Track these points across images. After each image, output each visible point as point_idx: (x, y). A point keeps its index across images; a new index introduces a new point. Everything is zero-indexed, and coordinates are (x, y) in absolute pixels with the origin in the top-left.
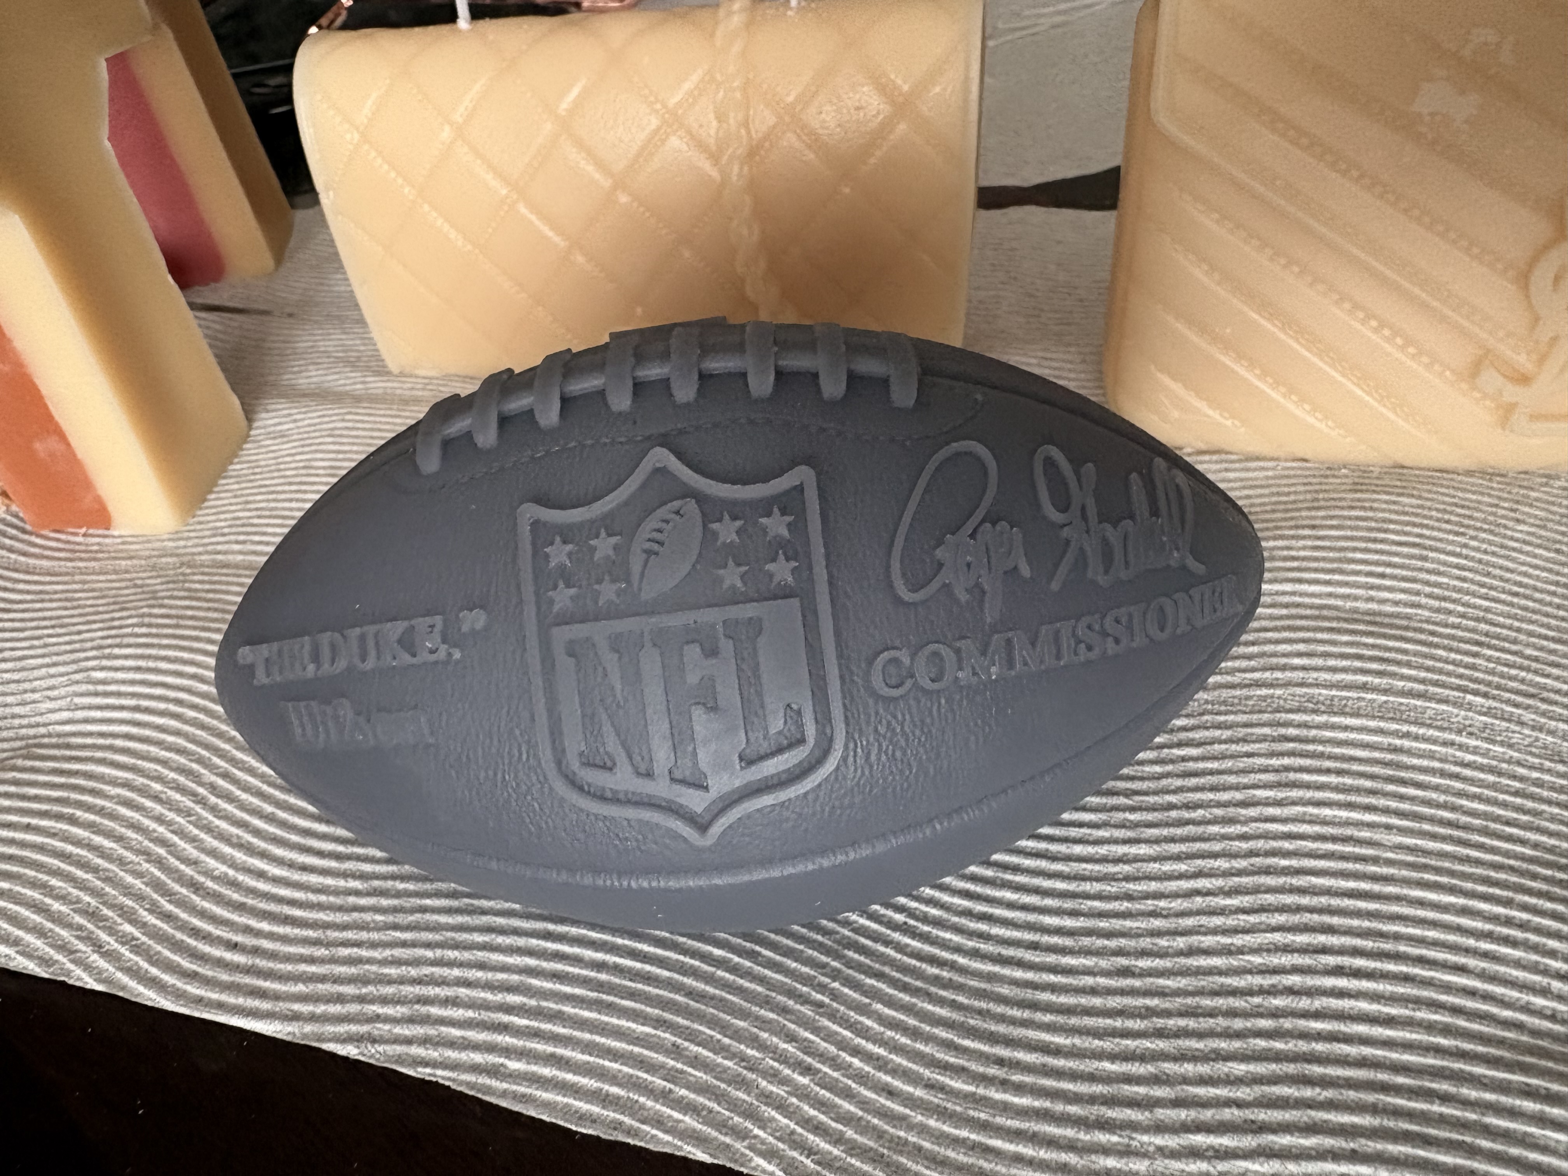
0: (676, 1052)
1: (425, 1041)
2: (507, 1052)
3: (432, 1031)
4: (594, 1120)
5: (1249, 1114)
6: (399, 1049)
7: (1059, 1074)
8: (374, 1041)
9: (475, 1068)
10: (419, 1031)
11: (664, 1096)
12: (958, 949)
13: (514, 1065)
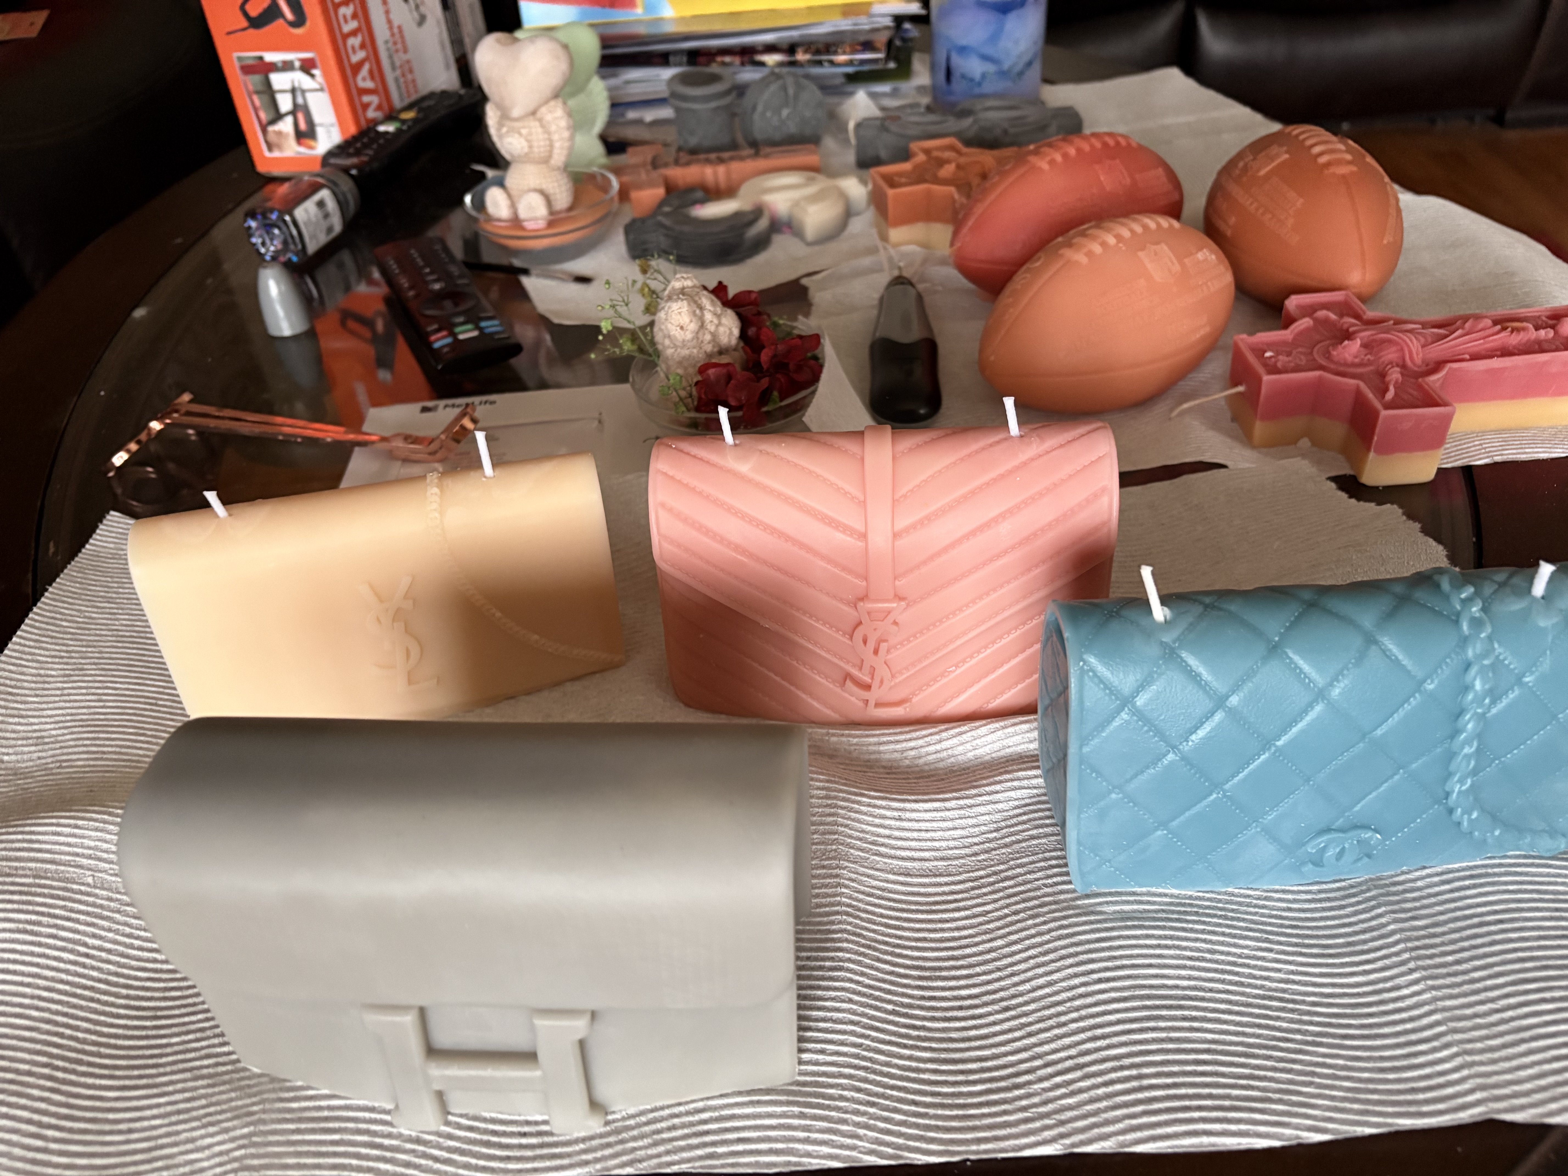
0: (802, 1116)
1: (668, 1153)
2: (714, 1144)
3: (669, 1147)
4: (774, 1165)
5: (1076, 1061)
6: (655, 1161)
7: (989, 1069)
8: (640, 1161)
9: (701, 1158)
10: (661, 1149)
11: (806, 1141)
12: (924, 1018)
13: (721, 1150)
